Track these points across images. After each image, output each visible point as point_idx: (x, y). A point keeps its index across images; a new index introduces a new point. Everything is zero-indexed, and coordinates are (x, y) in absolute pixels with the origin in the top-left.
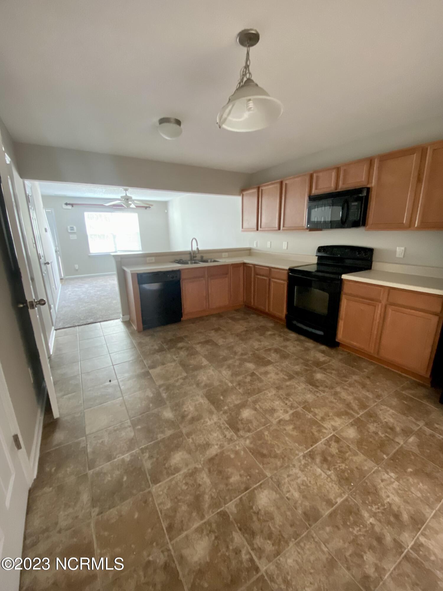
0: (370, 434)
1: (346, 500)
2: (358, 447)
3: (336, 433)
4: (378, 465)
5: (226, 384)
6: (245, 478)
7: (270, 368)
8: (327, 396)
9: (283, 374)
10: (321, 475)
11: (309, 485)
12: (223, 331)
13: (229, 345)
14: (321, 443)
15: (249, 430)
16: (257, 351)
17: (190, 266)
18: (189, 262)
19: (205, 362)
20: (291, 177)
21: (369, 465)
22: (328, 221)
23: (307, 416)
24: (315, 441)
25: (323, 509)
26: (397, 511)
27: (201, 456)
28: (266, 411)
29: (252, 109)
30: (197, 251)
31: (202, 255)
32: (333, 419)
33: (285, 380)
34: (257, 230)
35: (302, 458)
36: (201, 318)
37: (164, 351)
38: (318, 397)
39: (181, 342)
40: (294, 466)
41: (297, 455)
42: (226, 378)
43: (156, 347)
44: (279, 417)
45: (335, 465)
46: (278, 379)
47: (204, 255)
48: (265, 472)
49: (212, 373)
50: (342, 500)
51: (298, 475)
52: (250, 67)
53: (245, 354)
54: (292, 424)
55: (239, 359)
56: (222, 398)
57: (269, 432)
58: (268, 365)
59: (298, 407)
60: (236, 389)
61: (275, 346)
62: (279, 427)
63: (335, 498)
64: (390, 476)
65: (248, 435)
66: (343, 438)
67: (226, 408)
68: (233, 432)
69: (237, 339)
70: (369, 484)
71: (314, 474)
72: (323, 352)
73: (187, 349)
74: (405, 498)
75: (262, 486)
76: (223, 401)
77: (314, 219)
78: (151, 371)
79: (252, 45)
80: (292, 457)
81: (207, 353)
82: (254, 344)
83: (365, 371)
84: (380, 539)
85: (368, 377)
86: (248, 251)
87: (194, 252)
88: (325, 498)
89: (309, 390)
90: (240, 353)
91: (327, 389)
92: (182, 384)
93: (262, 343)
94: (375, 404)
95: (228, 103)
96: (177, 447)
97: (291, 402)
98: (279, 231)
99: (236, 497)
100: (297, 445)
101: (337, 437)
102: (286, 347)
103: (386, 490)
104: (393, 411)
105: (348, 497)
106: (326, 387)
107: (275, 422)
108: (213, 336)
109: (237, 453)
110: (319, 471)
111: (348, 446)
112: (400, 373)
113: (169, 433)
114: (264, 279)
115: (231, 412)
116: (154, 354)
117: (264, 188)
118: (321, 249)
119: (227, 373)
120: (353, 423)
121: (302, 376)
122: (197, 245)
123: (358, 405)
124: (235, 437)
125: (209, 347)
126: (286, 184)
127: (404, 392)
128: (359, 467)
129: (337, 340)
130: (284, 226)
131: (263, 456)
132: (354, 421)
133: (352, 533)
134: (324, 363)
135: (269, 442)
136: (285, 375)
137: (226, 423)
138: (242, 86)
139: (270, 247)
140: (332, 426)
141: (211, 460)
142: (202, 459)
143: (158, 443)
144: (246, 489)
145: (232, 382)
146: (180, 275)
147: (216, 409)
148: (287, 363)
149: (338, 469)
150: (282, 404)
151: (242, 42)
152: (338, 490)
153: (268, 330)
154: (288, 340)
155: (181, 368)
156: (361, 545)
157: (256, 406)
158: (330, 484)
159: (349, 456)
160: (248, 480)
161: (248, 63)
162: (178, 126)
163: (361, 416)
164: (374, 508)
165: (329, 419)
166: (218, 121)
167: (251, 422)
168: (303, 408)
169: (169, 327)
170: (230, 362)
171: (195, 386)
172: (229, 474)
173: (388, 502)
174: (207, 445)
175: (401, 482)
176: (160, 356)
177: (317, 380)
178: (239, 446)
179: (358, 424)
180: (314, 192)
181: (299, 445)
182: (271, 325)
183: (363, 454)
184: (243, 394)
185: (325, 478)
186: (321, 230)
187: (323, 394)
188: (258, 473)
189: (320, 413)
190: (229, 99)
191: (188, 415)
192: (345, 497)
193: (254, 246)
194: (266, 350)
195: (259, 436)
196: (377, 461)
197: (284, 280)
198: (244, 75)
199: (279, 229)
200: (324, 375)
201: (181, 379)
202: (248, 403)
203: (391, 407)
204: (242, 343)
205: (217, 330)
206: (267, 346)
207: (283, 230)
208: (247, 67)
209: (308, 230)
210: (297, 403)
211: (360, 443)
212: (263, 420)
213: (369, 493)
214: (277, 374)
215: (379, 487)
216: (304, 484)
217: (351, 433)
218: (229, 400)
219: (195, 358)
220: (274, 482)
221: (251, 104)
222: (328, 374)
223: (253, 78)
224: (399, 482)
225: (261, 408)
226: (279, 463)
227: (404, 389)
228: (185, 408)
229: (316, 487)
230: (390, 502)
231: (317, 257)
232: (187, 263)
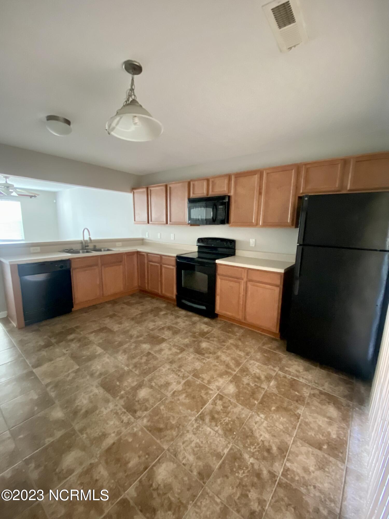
0: (244, 386)
1: (231, 449)
2: (237, 400)
3: (220, 392)
4: (252, 410)
5: (122, 369)
6: (143, 458)
7: (164, 345)
8: (211, 361)
9: (175, 349)
10: (210, 433)
11: (201, 445)
12: (119, 316)
13: (125, 330)
14: (209, 404)
15: (146, 409)
16: (152, 331)
17: (81, 255)
18: (81, 251)
19: (99, 350)
20: (173, 182)
21: (245, 412)
22: (204, 219)
23: (196, 382)
24: (204, 403)
25: (214, 464)
26: (269, 446)
27: (97, 449)
28: (161, 386)
29: (138, 124)
30: (89, 241)
31: (95, 244)
32: (217, 380)
33: (177, 354)
34: (148, 223)
35: (194, 423)
36: (94, 307)
37: (51, 346)
38: (204, 363)
39: (71, 334)
40: (188, 431)
41: (190, 420)
42: (122, 363)
43: (42, 343)
44: (173, 389)
45: (220, 421)
46: (171, 354)
47: (96, 244)
48: (162, 446)
49: (108, 360)
50: (228, 450)
51: (192, 440)
52: (135, 91)
53: (141, 336)
54: (184, 393)
55: (135, 342)
56: (118, 383)
57: (164, 406)
58: (162, 342)
59: (189, 376)
60: (132, 371)
61: (168, 324)
62: (173, 398)
63: (223, 450)
64: (260, 417)
65: (145, 414)
66: (226, 395)
67: (122, 392)
68: (131, 415)
69: (133, 323)
70: (247, 429)
71: (205, 434)
72: (206, 323)
73: (79, 340)
74: (272, 433)
75: (160, 461)
76: (119, 386)
77: (194, 216)
78: (34, 370)
79: (136, 74)
80: (186, 424)
81: (101, 341)
82: (149, 325)
83: (237, 335)
84: (258, 475)
85: (240, 339)
86: (142, 241)
87: (86, 242)
88: (215, 453)
89: (197, 359)
90: (135, 336)
91: (211, 355)
92: (74, 378)
93: (157, 323)
94: (246, 360)
95: (116, 115)
96: (69, 448)
97: (183, 373)
98: (167, 225)
99: (136, 480)
100: (189, 411)
101: (221, 395)
102: (177, 323)
103: (259, 430)
104: (259, 364)
105: (233, 446)
106: (210, 353)
107: (169, 394)
108: (108, 323)
109: (135, 435)
110: (209, 429)
111: (230, 401)
112: (260, 332)
113: (59, 434)
114: (157, 265)
115: (127, 395)
116: (39, 350)
117: (151, 189)
118: (200, 240)
119: (123, 358)
120: (232, 380)
121: (191, 348)
122: (89, 235)
123: (234, 364)
124: (132, 419)
125: (103, 335)
126: (170, 188)
127: (264, 347)
128: (239, 417)
129: (216, 312)
130: (170, 221)
131: (160, 430)
132: (232, 378)
133: (238, 477)
134: (207, 333)
135: (165, 416)
136: (177, 349)
137: (123, 408)
138: (128, 104)
139: (160, 238)
140: (217, 386)
141: (109, 450)
142: (98, 452)
143: (46, 449)
144: (145, 468)
145: (128, 365)
146: (70, 264)
147: (112, 396)
148: (178, 338)
149: (223, 423)
150: (175, 376)
151: (127, 69)
152: (225, 442)
153: (161, 310)
154: (178, 317)
155: (72, 361)
156: (246, 486)
157: (152, 384)
158: (218, 439)
159: (231, 409)
160: (147, 459)
161: (133, 87)
162: (68, 126)
163: (237, 373)
164: (252, 449)
165: (214, 381)
166: (107, 128)
167: (147, 400)
168: (193, 376)
169: (57, 319)
170: (126, 346)
171: (88, 377)
172: (127, 459)
173: (262, 440)
174: (104, 436)
175: (269, 419)
176: (46, 351)
177: (203, 349)
178: (137, 428)
179: (236, 380)
180: (192, 196)
181: (192, 410)
182: (164, 305)
183: (241, 404)
184: (139, 376)
185: (214, 434)
186: (198, 225)
187: (208, 360)
188: (156, 449)
189: (206, 377)
190: (117, 112)
191: (81, 410)
192: (230, 446)
193: (146, 237)
194: (160, 329)
195: (156, 412)
196: (251, 407)
197: (173, 266)
198: (130, 96)
199: (167, 223)
200: (208, 343)
201: (72, 372)
202: (144, 382)
203: (257, 360)
204: (137, 326)
205: (111, 317)
206: (161, 325)
207: (170, 224)
208: (132, 90)
209: (189, 225)
210: (188, 372)
211: (237, 396)
212: (159, 396)
213: (247, 437)
214: (170, 349)
215: (254, 429)
216: (198, 446)
217: (231, 389)
218: (125, 384)
219: (89, 348)
220: (171, 453)
221: (137, 120)
222: (211, 342)
223: (137, 100)
224: (267, 421)
225: (156, 384)
226: (175, 433)
227: (264, 344)
228: (78, 403)
229: (207, 446)
230: (263, 439)
231: (198, 246)
232: (78, 252)
